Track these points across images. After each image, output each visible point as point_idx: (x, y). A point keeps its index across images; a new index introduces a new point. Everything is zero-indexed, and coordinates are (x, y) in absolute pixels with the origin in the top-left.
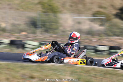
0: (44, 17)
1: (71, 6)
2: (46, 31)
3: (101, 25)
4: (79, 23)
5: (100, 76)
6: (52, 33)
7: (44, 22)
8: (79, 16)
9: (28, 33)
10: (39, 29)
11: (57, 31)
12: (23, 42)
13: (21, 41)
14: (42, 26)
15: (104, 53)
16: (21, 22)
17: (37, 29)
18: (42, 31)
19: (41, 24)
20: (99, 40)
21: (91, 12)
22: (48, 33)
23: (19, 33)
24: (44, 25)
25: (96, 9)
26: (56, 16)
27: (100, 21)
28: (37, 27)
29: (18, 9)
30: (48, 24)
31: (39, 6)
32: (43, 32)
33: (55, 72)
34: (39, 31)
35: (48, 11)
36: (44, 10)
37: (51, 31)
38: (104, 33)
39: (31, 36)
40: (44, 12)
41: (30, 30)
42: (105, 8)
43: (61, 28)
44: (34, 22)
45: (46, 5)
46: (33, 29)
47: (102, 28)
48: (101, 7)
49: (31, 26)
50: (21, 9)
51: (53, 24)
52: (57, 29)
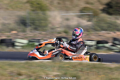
0: (33, 15)
1: (59, 3)
2: (36, 29)
3: (89, 21)
4: (67, 19)
5: (86, 70)
6: (41, 30)
7: (33, 21)
8: (67, 13)
9: (18, 32)
10: (29, 27)
11: (46, 28)
12: (13, 40)
13: (11, 39)
14: (32, 24)
15: (92, 48)
16: (11, 21)
17: (27, 27)
18: (31, 29)
19: (30, 23)
20: (88, 35)
21: (78, 9)
22: (38, 31)
23: (10, 32)
24: (33, 23)
25: (83, 5)
26: (44, 14)
27: (88, 17)
28: (26, 26)
29: (7, 9)
30: (37, 22)
31: (28, 5)
32: (33, 30)
33: (42, 68)
34: (28, 29)
35: (37, 9)
36: (32, 9)
37: (40, 29)
38: (92, 29)
39: (21, 34)
40: (33, 11)
41: (20, 28)
42: (92, 4)
43: (50, 25)
44: (24, 20)
45: (35, 3)
46: (22, 27)
47: (90, 23)
48: (88, 3)
49: (21, 25)
50: (10, 9)
51: (42, 21)
52: (46, 26)
